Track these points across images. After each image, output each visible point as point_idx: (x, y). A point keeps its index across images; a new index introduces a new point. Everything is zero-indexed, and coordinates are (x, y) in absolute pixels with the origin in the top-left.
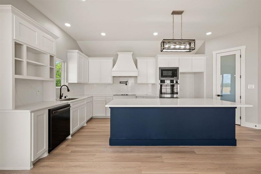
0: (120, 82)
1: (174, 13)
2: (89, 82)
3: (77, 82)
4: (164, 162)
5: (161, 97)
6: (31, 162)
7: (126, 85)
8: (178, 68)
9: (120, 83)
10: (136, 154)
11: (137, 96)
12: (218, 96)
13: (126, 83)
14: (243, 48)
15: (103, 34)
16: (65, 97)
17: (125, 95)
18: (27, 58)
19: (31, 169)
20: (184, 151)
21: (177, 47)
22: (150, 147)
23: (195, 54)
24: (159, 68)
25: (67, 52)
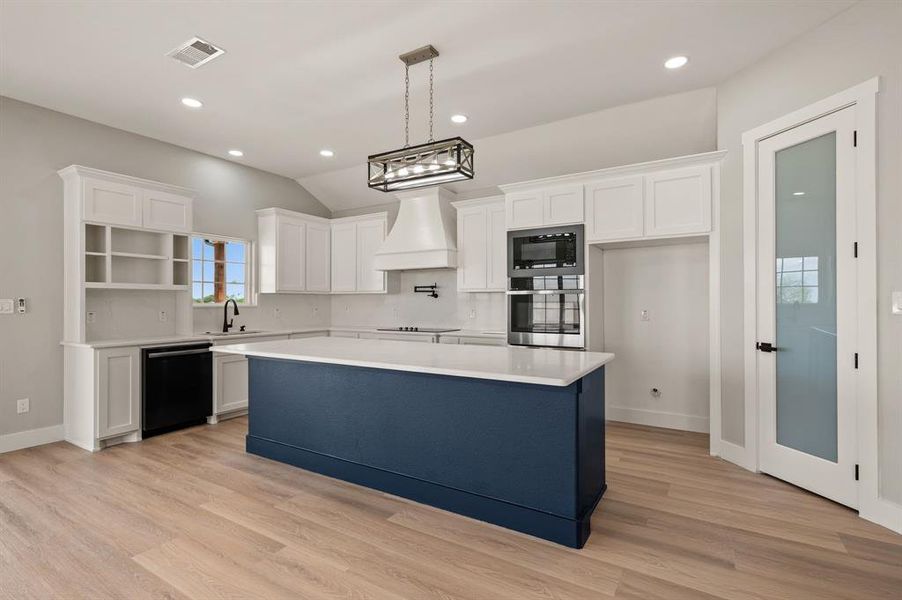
0: (415, 287)
1: (410, 59)
2: (333, 289)
5: (513, 342)
6: (95, 440)
7: (436, 296)
8: (582, 227)
9: (416, 291)
13: (433, 292)
15: (327, 153)
16: (242, 329)
17: (406, 329)
18: (113, 250)
19: (95, 452)
21: (419, 169)
24: (508, 232)
25: (257, 216)
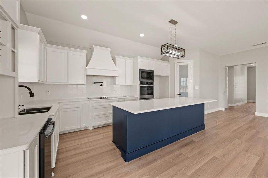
0: (94, 82)
1: (171, 21)
2: (48, 81)
3: (37, 81)
4: (188, 157)
7: (101, 86)
8: (153, 71)
9: (94, 84)
10: (162, 160)
11: (119, 98)
12: (178, 95)
13: (101, 84)
14: (192, 61)
15: (84, 17)
17: (104, 98)
20: (188, 143)
22: (164, 149)
23: (160, 60)
24: (139, 69)
